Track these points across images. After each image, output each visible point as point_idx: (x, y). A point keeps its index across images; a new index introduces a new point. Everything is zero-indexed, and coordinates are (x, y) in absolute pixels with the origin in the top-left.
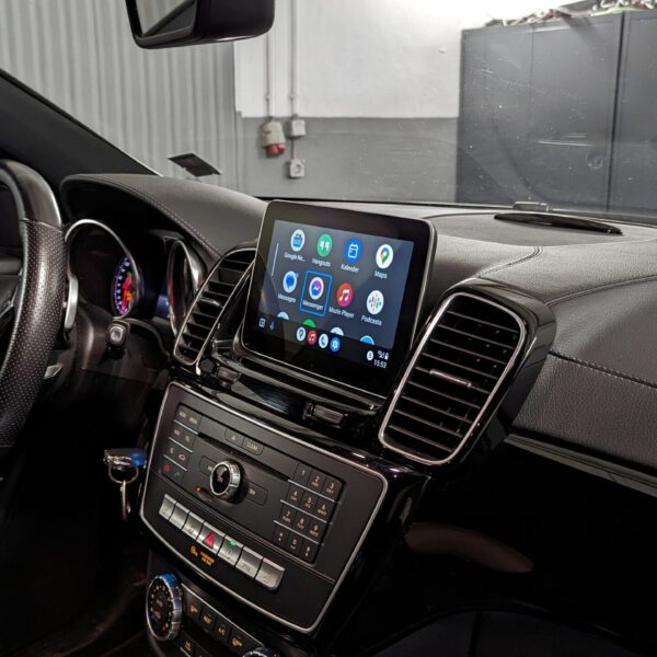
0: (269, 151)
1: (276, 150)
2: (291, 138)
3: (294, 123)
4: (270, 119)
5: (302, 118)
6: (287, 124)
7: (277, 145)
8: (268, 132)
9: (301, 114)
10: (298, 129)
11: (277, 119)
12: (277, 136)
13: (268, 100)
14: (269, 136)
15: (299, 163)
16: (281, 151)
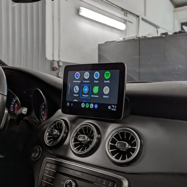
0: (53, 69)
1: (55, 69)
2: (59, 66)
3: (60, 62)
4: (54, 61)
5: (62, 62)
6: (58, 62)
7: (56, 67)
8: (54, 64)
9: (61, 60)
10: (61, 64)
11: (56, 61)
12: (56, 65)
13: (53, 56)
14: (54, 65)
15: (61, 73)
16: (57, 69)
